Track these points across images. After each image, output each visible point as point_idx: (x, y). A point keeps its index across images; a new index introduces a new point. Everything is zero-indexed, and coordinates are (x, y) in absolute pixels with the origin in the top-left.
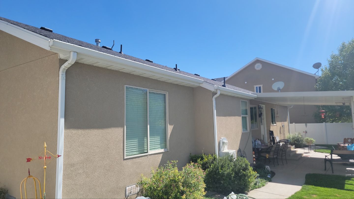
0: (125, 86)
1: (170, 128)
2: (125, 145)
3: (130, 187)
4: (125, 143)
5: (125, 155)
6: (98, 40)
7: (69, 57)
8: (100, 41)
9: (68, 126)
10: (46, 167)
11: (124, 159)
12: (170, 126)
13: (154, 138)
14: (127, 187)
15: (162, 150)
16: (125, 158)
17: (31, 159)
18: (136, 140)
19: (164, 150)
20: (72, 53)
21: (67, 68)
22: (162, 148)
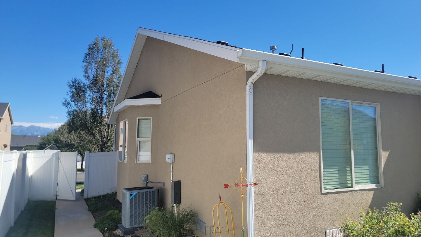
0: (320, 98)
1: (384, 156)
2: (322, 176)
3: (331, 230)
4: (322, 173)
5: (323, 188)
6: (274, 46)
7: (258, 67)
8: (276, 48)
9: (258, 148)
10: (243, 195)
11: (322, 194)
12: (384, 152)
13: (360, 169)
14: (328, 230)
15: (374, 186)
16: (324, 191)
17: (228, 185)
18: (336, 170)
19: (376, 186)
20: (261, 63)
21: (254, 81)
22: (372, 183)
